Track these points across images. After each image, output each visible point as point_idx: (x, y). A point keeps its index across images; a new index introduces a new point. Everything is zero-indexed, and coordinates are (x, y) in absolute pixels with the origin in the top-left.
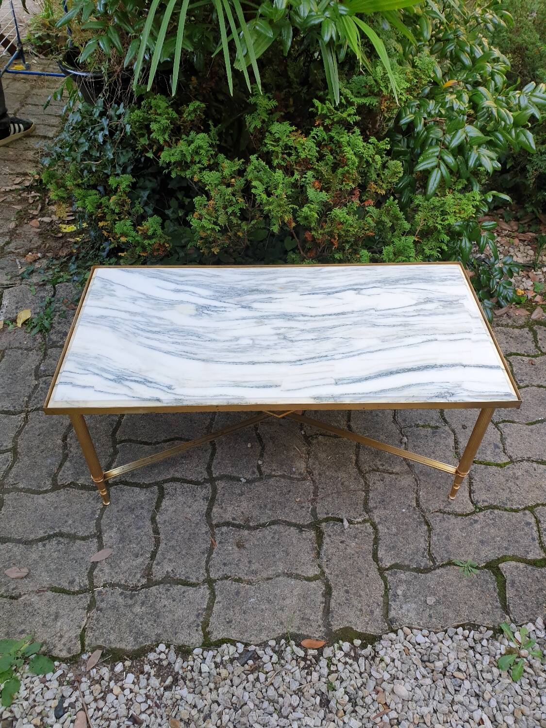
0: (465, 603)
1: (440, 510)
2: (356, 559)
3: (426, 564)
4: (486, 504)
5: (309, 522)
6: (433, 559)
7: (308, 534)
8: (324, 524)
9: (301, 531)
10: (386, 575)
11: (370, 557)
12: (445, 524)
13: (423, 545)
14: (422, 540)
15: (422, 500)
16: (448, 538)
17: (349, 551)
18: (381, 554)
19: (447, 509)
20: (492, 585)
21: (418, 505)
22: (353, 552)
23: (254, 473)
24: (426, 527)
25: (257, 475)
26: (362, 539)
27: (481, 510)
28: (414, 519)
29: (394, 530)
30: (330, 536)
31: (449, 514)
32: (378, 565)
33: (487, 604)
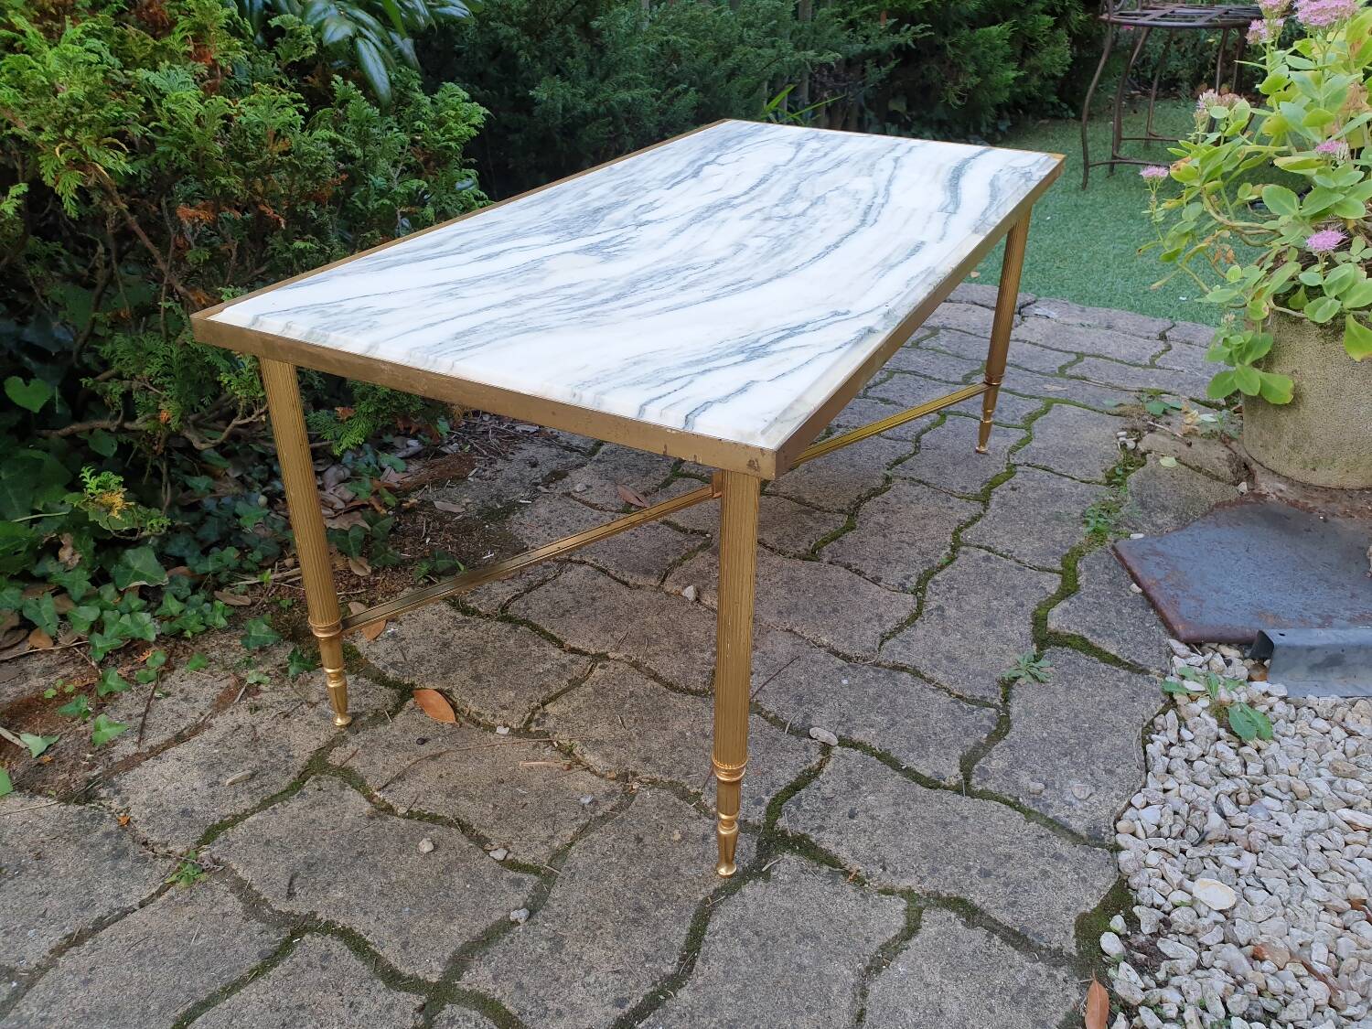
0: (1103, 711)
1: (882, 636)
2: (910, 814)
3: (990, 718)
4: (914, 579)
5: (754, 849)
6: (983, 703)
7: (783, 867)
8: (782, 823)
9: (767, 876)
10: (980, 788)
11: (921, 790)
12: (918, 647)
13: (944, 699)
14: (931, 695)
15: (844, 647)
16: (952, 659)
17: (884, 814)
18: (924, 769)
19: (889, 626)
20: (1083, 660)
21: (846, 658)
22: (890, 811)
23: (518, 883)
24: (905, 675)
25: (530, 881)
26: (868, 777)
27: (923, 591)
28: (876, 680)
29: (882, 720)
30: (821, 828)
31: (900, 629)
32: (945, 788)
33: (1117, 686)
